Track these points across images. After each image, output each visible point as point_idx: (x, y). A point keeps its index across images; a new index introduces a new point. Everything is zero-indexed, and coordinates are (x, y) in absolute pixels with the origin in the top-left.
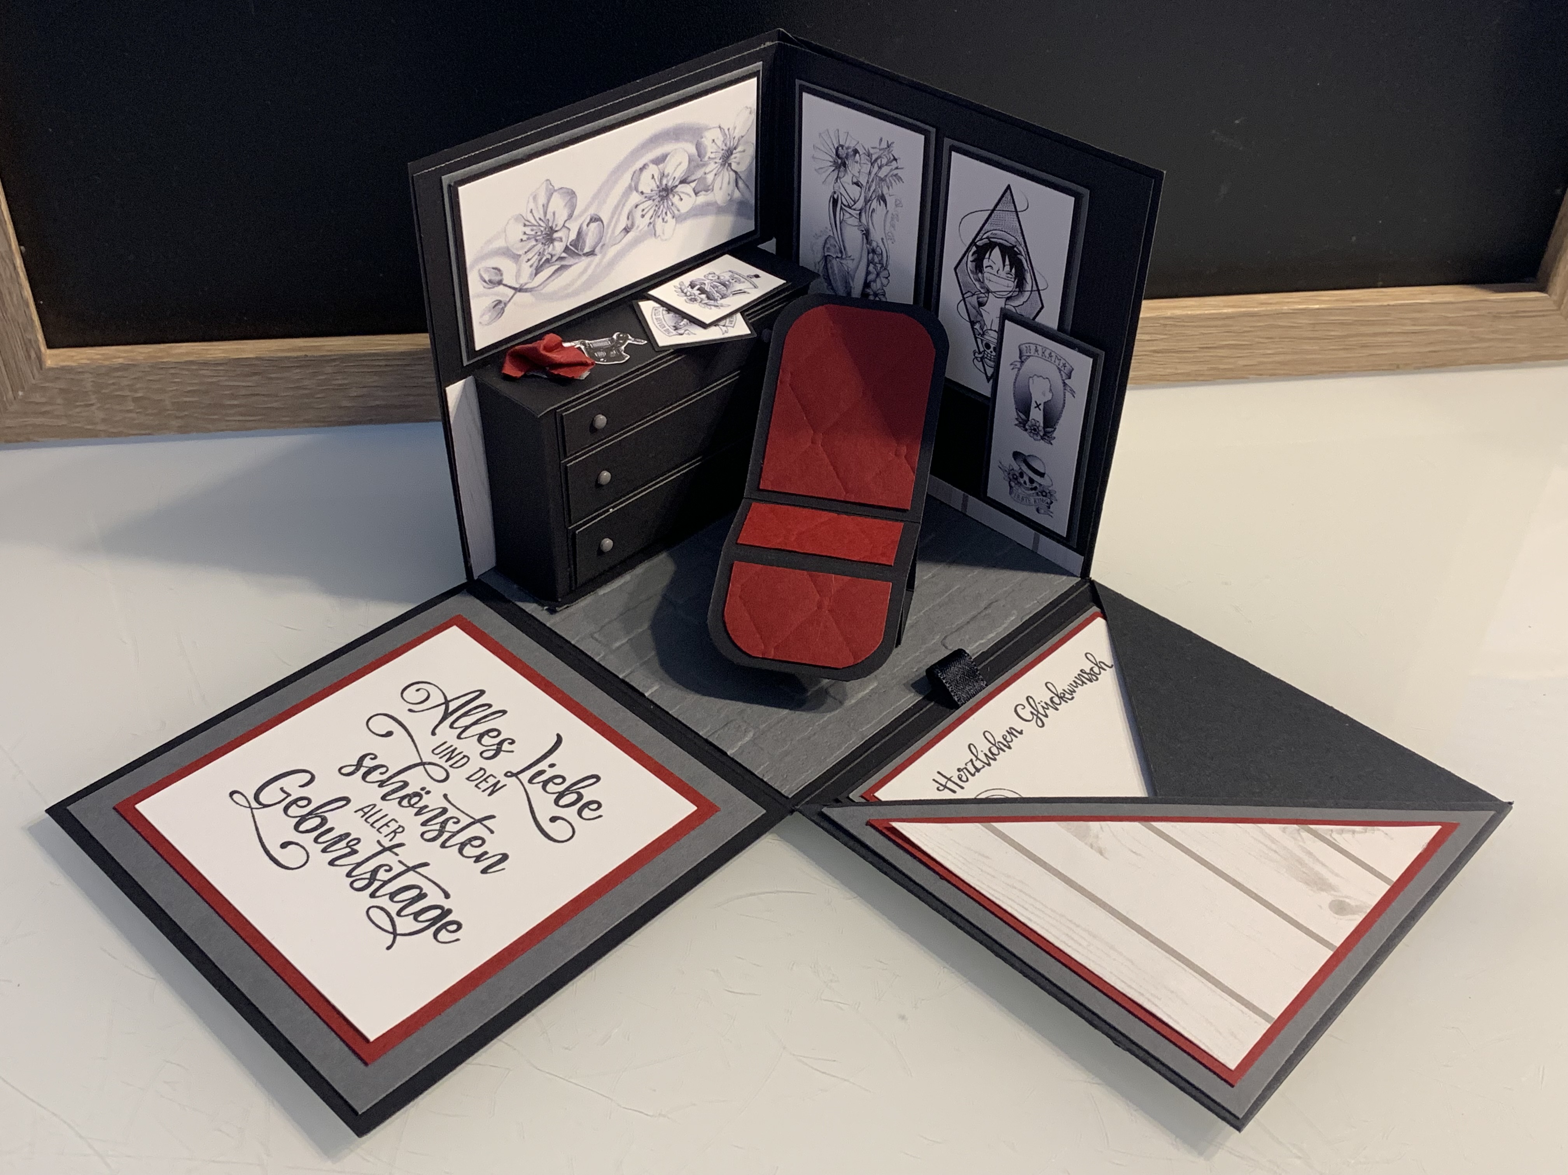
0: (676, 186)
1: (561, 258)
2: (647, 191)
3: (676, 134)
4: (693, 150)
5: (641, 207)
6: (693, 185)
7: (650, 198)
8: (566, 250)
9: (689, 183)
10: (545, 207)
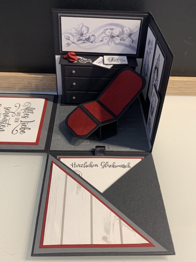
0: (115, 37)
1: (84, 40)
2: (108, 35)
3: (117, 25)
4: (121, 30)
5: (105, 38)
6: (120, 38)
7: (108, 36)
8: (86, 39)
9: (119, 37)
10: (81, 29)
